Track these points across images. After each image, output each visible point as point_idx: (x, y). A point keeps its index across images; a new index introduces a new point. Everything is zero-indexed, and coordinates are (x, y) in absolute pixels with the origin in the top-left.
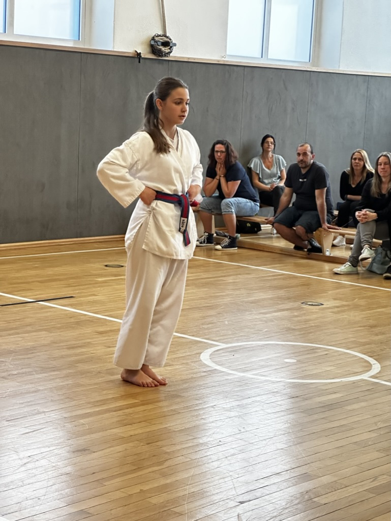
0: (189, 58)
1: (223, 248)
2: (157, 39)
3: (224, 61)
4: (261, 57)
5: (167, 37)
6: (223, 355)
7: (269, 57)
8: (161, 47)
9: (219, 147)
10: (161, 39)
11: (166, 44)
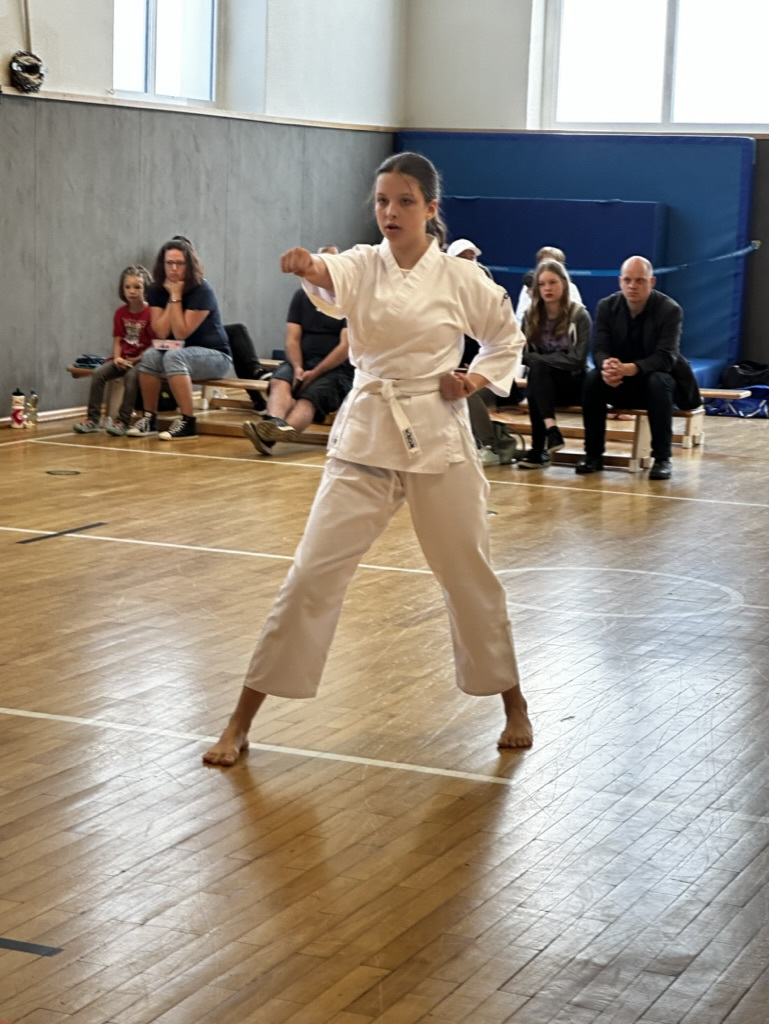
0: (64, 95)
1: (173, 436)
2: (22, 60)
3: (113, 99)
5: (35, 57)
7: (156, 92)
8: (26, 75)
9: (173, 255)
10: (27, 60)
11: (34, 69)
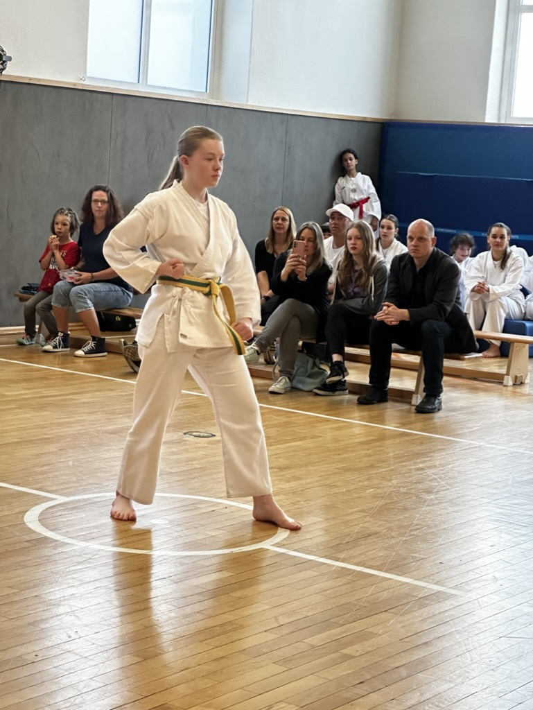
0: (31, 79)
1: (86, 354)
3: (83, 85)
4: (137, 82)
6: (59, 514)
7: (148, 83)
9: (99, 195)
